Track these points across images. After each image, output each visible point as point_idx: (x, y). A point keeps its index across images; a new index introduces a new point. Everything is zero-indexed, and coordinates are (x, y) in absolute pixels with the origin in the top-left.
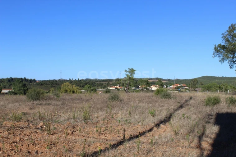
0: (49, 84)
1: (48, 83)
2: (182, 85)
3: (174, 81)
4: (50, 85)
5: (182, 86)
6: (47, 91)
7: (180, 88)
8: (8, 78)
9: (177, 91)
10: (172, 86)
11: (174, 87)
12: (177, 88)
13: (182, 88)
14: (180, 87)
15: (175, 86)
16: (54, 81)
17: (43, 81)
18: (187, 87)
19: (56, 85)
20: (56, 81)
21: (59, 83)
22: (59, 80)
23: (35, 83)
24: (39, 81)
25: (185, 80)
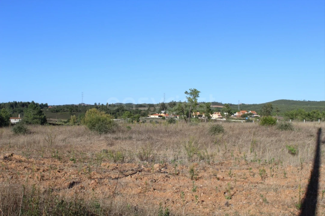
0: (67, 111)
1: (66, 109)
2: (250, 112)
3: (239, 107)
4: (68, 113)
5: (251, 114)
6: (66, 120)
7: (248, 117)
8: (10, 102)
9: (244, 121)
10: (237, 114)
11: (239, 115)
12: (244, 116)
13: (251, 117)
14: (248, 114)
15: (241, 114)
16: (73, 106)
17: (57, 106)
18: (257, 114)
19: (77, 112)
20: (76, 106)
21: (80, 109)
22: (80, 105)
23: (48, 110)
24: (51, 106)
25: (254, 105)
